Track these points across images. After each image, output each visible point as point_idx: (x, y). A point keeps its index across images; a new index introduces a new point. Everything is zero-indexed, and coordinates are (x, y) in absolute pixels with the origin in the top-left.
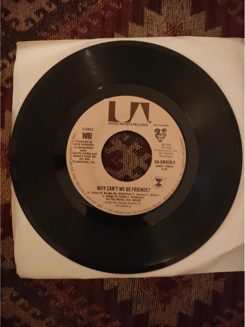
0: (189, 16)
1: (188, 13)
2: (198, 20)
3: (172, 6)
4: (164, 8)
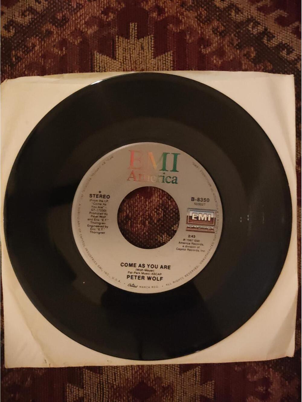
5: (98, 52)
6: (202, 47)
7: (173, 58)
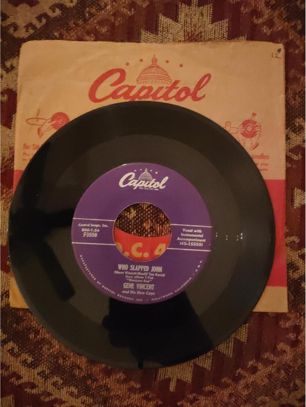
0: (209, 24)
1: (208, 21)
2: (220, 29)
3: (190, 13)
4: (181, 15)
5: (163, 15)
6: (254, 17)
7: (229, 25)
